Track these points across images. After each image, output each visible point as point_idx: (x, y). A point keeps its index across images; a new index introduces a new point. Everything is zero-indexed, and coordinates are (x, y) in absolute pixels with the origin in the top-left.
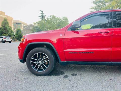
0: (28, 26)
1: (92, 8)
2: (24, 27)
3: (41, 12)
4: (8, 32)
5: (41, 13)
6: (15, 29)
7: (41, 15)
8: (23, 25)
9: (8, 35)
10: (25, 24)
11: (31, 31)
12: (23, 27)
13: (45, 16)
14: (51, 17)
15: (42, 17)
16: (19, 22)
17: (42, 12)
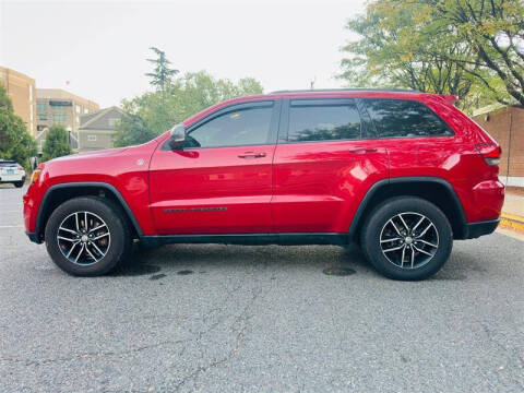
0: (99, 116)
1: (347, 49)
2: (84, 119)
3: (158, 57)
4: (10, 141)
5: (158, 61)
6: (44, 127)
7: (157, 70)
8: (78, 110)
9: (9, 155)
10: (90, 104)
11: (113, 136)
12: (78, 120)
13: (173, 72)
14: (192, 81)
15: (162, 76)
16: (63, 98)
17: (162, 54)
